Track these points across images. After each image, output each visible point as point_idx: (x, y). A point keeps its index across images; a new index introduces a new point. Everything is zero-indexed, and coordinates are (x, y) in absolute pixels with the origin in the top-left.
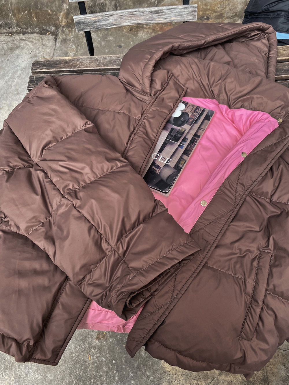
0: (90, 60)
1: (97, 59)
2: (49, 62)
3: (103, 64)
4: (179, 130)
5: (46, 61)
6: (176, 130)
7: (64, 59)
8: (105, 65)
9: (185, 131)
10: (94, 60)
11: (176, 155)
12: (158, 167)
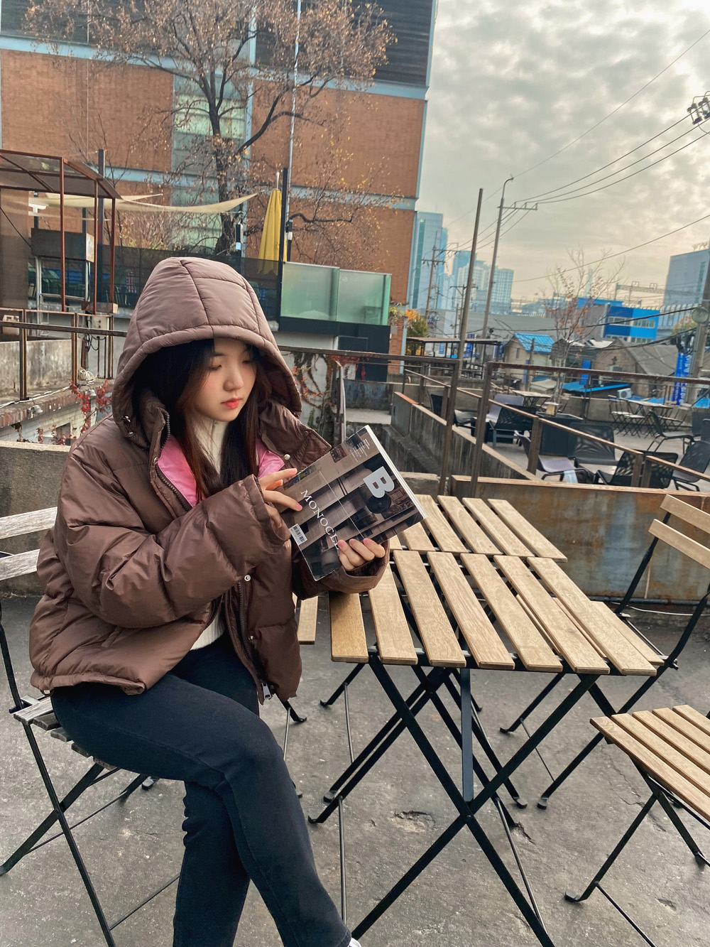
6: (366, 513)
9: (375, 521)
12: (326, 545)
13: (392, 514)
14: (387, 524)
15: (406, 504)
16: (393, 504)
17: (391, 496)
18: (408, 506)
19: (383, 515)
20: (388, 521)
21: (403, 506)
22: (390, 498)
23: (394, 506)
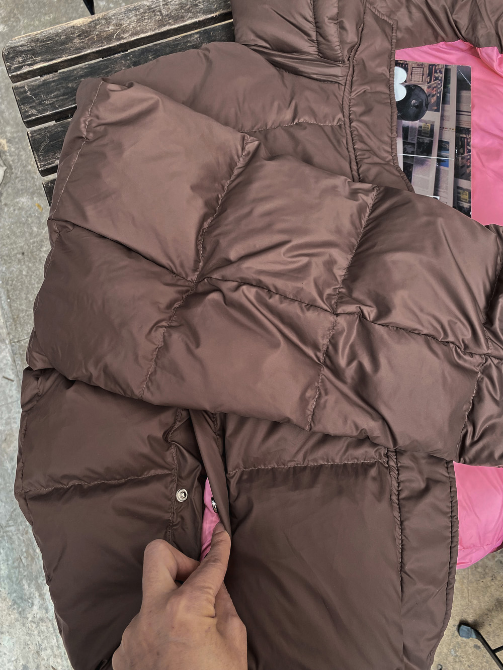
0: (136, 15)
1: (149, 8)
2: (41, 42)
3: (169, 16)
4: (420, 127)
5: (33, 41)
7: (73, 27)
8: (177, 19)
10: (145, 13)
11: (443, 185)
19: (431, 110)
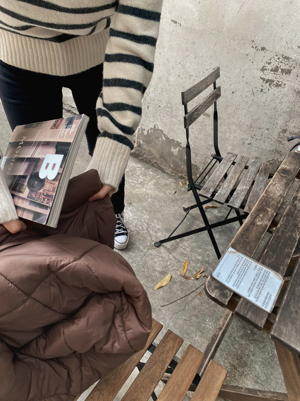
6: (25, 181)
13: (33, 198)
14: (25, 202)
15: (48, 200)
16: (41, 191)
17: (46, 183)
18: (47, 203)
19: (29, 193)
20: (27, 200)
21: (44, 199)
22: (43, 185)
23: (41, 193)
